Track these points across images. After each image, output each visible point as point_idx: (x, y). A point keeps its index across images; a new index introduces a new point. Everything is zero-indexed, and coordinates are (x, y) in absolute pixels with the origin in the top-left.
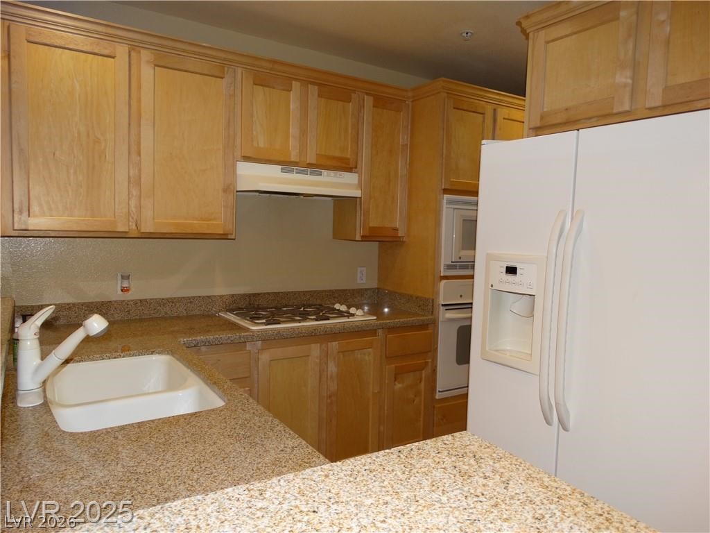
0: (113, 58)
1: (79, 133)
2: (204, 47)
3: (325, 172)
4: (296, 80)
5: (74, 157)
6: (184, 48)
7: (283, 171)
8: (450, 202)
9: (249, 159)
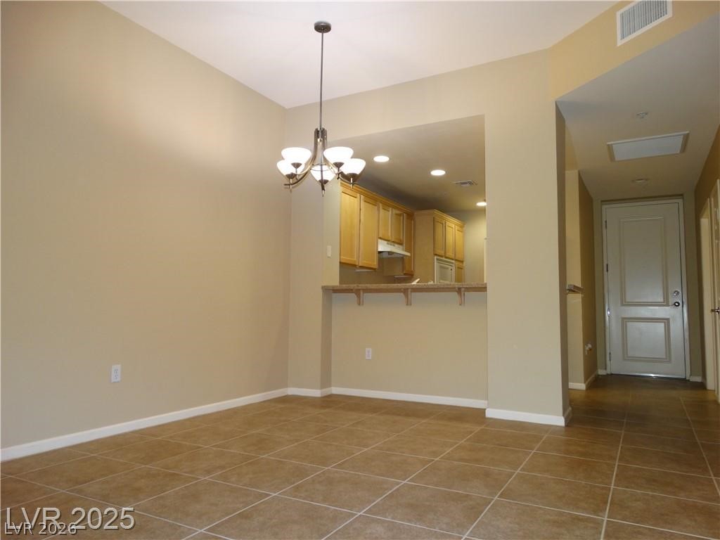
0: (355, 198)
3: (396, 245)
7: (387, 244)
8: (437, 259)
9: (380, 238)
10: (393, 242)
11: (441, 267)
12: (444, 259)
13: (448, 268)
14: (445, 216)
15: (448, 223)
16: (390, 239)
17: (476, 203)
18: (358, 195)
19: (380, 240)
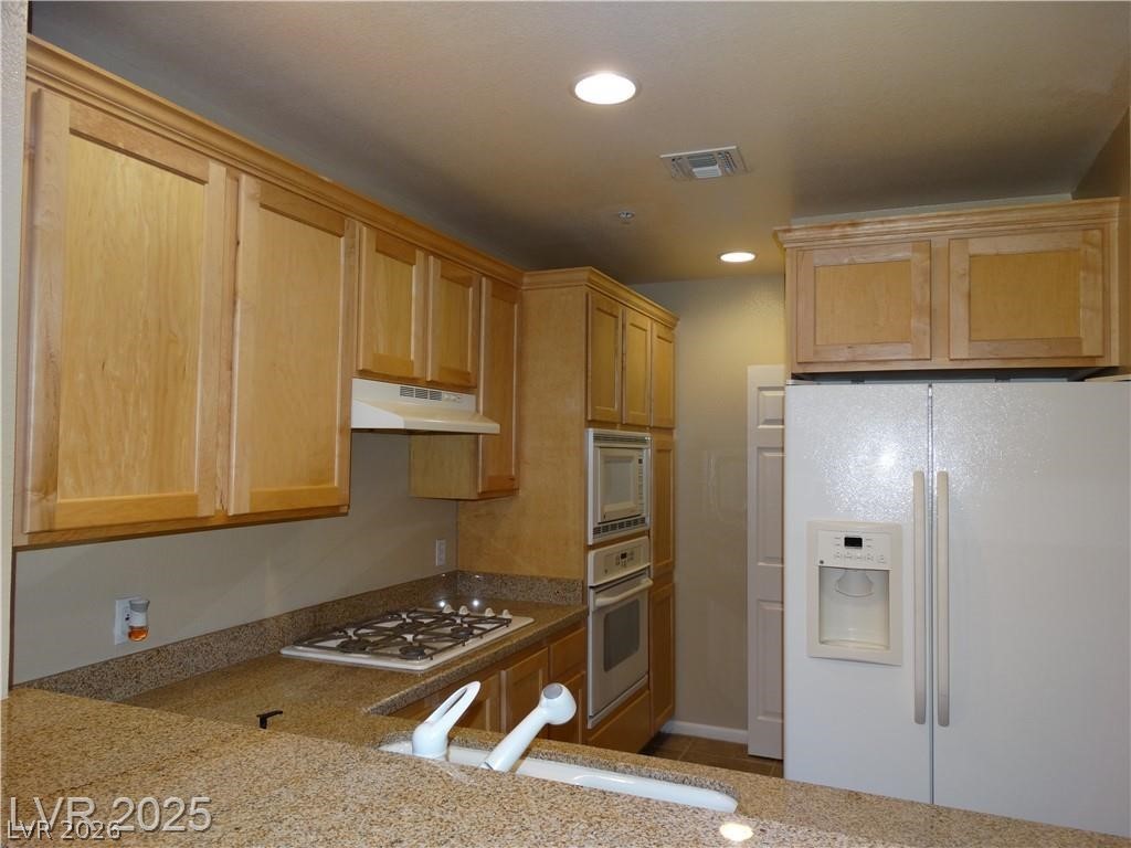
0: (202, 182)
1: (146, 322)
2: (322, 181)
3: (445, 395)
4: (421, 248)
5: (136, 371)
6: (297, 179)
7: (402, 393)
8: (597, 438)
9: (365, 374)
10: (432, 384)
11: (607, 460)
12: (618, 432)
13: (629, 459)
14: (623, 292)
15: (631, 316)
16: (416, 373)
17: (719, 256)
18: (216, 171)
19: (359, 385)
